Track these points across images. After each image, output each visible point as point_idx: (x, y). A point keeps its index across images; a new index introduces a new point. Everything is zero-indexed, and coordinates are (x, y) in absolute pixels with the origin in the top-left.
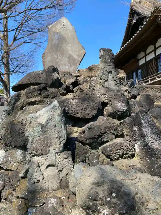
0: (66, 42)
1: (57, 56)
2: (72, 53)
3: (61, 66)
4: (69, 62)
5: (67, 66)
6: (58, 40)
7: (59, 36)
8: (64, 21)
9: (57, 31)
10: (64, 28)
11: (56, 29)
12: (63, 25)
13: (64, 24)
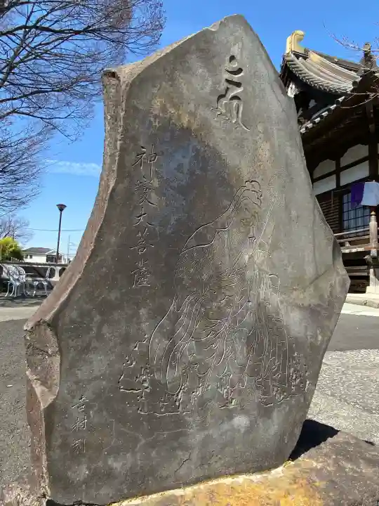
0: (238, 209)
1: (171, 335)
2: (276, 299)
3: (193, 420)
4: (254, 372)
5: (243, 410)
6: (183, 191)
7: (196, 157)
8: (235, 50)
9: (185, 120)
10: (235, 102)
11: (175, 100)
12: (227, 76)
13: (235, 65)
